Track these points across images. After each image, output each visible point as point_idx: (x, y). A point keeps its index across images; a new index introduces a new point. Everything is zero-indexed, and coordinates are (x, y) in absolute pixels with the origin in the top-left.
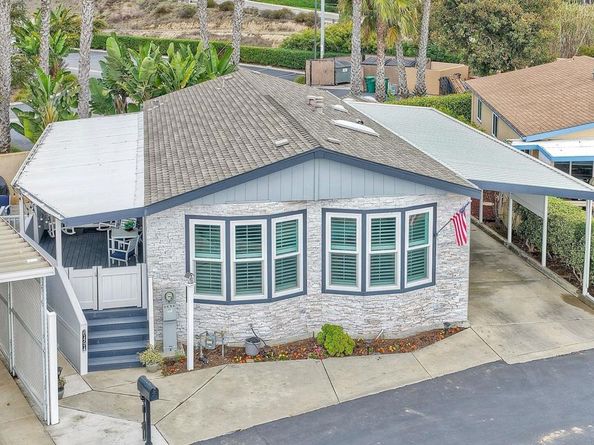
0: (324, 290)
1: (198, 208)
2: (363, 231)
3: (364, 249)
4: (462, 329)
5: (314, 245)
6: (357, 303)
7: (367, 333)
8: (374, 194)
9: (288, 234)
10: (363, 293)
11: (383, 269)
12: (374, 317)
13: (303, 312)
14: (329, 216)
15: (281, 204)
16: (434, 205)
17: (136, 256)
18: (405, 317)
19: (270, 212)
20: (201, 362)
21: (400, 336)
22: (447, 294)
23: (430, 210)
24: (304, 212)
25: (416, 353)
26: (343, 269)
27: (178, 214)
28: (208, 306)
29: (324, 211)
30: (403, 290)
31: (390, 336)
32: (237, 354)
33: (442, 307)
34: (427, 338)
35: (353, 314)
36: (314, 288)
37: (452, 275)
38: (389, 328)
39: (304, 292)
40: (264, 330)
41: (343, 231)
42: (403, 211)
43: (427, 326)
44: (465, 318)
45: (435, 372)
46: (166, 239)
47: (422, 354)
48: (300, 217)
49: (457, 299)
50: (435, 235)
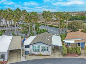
1: (33, 45)
2: (43, 48)
3: (43, 49)
5: (40, 48)
7: (44, 55)
9: (38, 47)
11: (45, 50)
17: (29, 48)
20: (32, 55)
21: (46, 55)
23: (48, 46)
24: (40, 46)
26: (42, 50)
27: (32, 45)
28: (33, 51)
30: (46, 52)
32: (34, 55)
34: (48, 55)
35: (42, 53)
39: (40, 51)
40: (37, 53)
41: (42, 47)
42: (46, 46)
45: (46, 58)
46: (31, 47)
50: (49, 48)
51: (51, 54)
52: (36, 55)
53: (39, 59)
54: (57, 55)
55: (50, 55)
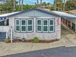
0: (36, 32)
2: (42, 22)
4: (59, 40)
5: (35, 24)
6: (41, 34)
7: (43, 39)
8: (44, 16)
9: (30, 22)
10: (42, 32)
12: (44, 37)
13: (33, 35)
14: (37, 20)
15: (29, 17)
16: (55, 19)
18: (49, 37)
19: (27, 18)
21: (48, 40)
22: (57, 34)
23: (54, 20)
24: (33, 19)
25: (50, 43)
26: (39, 28)
28: (17, 33)
29: (36, 19)
30: (49, 32)
31: (46, 40)
33: (56, 36)
35: (40, 36)
36: (35, 31)
37: (58, 31)
38: (46, 39)
39: (33, 32)
40: (26, 37)
41: (39, 22)
42: (49, 19)
43: (53, 39)
44: (60, 38)
45: (51, 47)
47: (50, 44)
48: (32, 20)
49: (59, 35)
50: (55, 24)
52: (25, 41)
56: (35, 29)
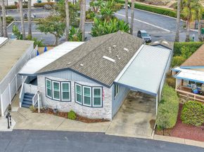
0: (75, 102)
2: (82, 90)
10: (82, 105)
11: (87, 100)
12: (85, 112)
14: (76, 84)
19: (61, 80)
22: (106, 110)
23: (101, 88)
24: (70, 82)
30: (92, 107)
32: (51, 111)
34: (97, 121)
37: (107, 106)
38: (88, 115)
39: (71, 101)
41: (79, 88)
42: (92, 87)
43: (100, 117)
49: (109, 113)
51: (109, 116)
52: (57, 113)
53: (59, 129)
54: (136, 124)
55: (107, 120)
56: (73, 97)
